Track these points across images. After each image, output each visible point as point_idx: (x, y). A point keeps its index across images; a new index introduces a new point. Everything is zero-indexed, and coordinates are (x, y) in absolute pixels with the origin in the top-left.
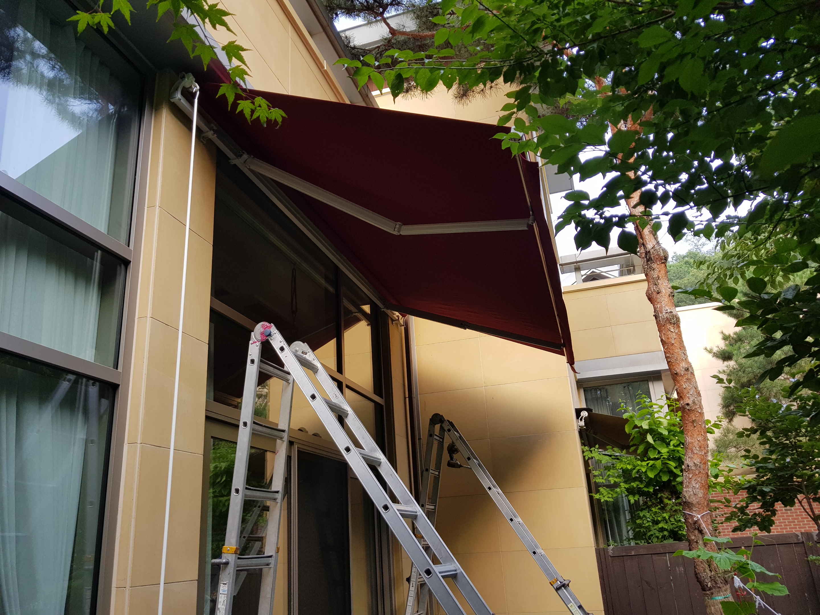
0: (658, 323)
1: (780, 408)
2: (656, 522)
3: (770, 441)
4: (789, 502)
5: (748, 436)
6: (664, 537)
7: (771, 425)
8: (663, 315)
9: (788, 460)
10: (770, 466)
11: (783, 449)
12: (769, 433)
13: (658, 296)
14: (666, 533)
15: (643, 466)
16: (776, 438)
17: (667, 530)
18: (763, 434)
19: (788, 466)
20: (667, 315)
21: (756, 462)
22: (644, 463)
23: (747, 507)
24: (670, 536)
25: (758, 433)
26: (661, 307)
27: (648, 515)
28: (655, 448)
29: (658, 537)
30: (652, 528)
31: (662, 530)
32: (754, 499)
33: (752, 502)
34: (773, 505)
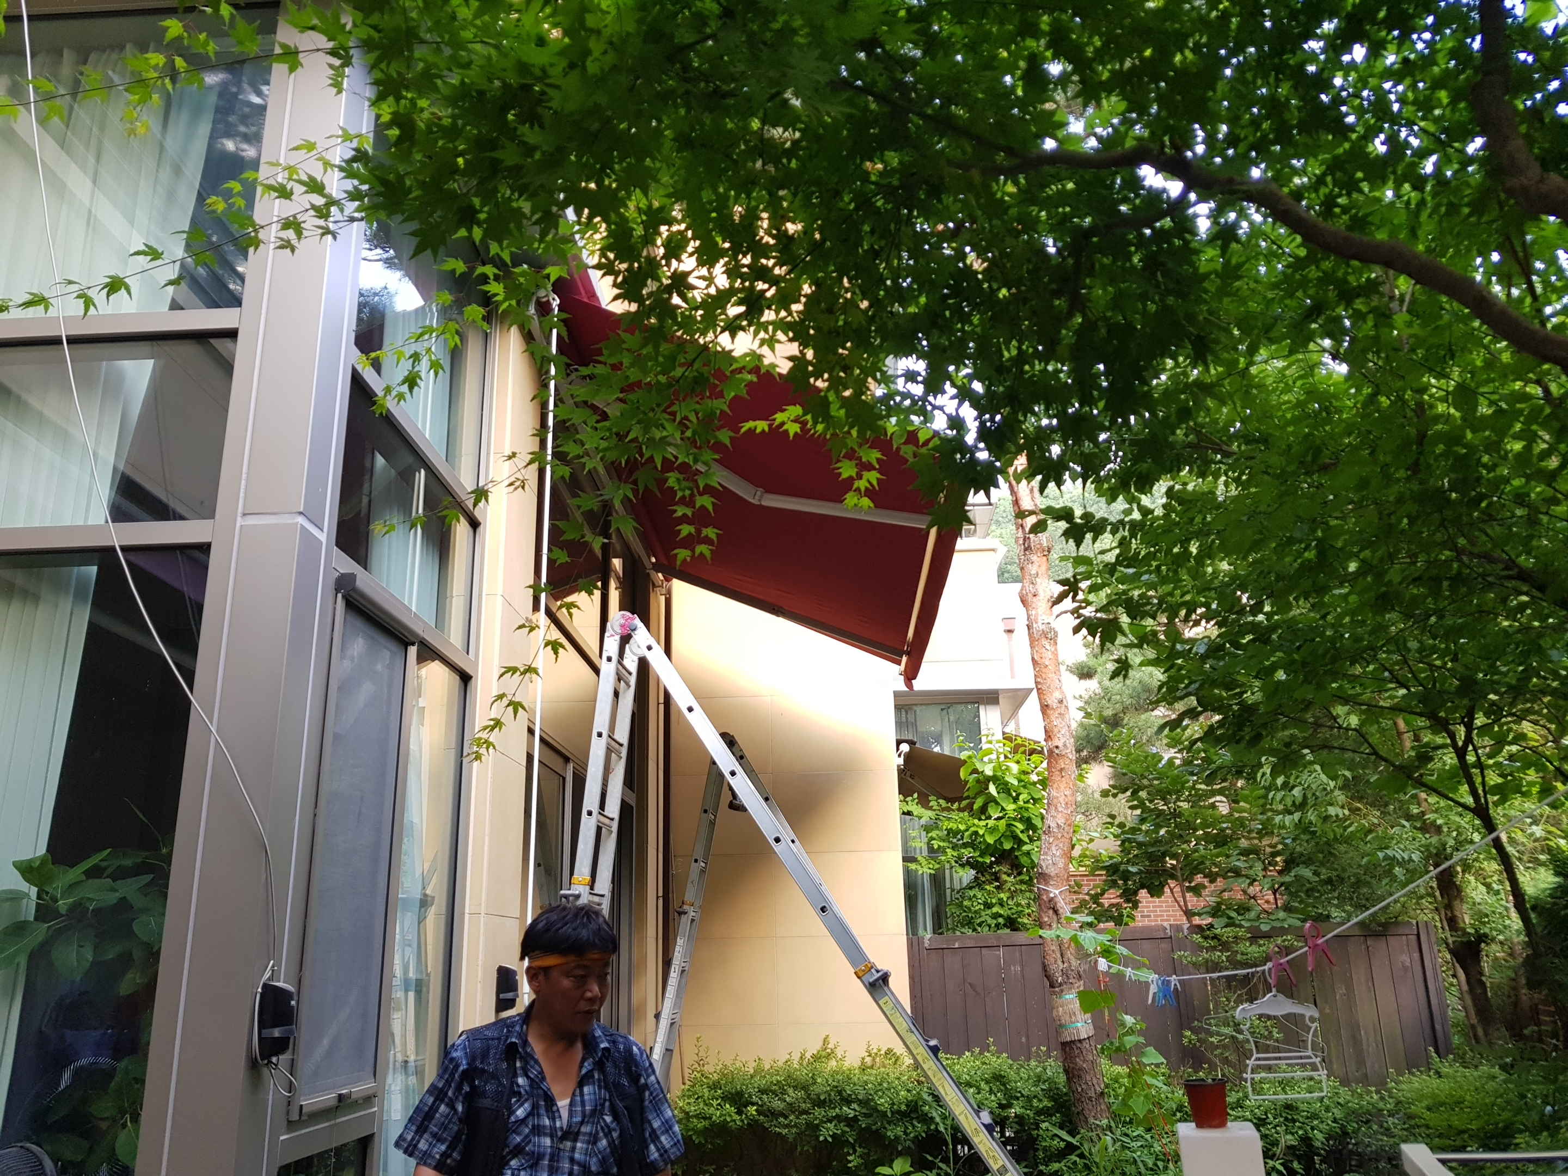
0: (1031, 635)
1: (1160, 761)
2: (988, 906)
3: (1141, 805)
4: (1155, 891)
5: (1115, 796)
6: (998, 926)
7: (1145, 782)
8: (1039, 626)
9: (1162, 832)
10: (1140, 838)
11: (1158, 816)
12: (1143, 794)
13: (1035, 599)
14: (1001, 920)
15: (980, 826)
16: (1151, 802)
17: (1001, 916)
18: (1135, 793)
19: (1161, 841)
20: (1043, 627)
21: (1123, 833)
22: (983, 823)
23: (1102, 894)
24: (1005, 925)
25: (1128, 793)
26: (1037, 615)
27: (979, 895)
28: (997, 803)
29: (990, 926)
30: (983, 913)
31: (996, 916)
32: (1114, 884)
33: (1110, 887)
34: (1135, 893)
